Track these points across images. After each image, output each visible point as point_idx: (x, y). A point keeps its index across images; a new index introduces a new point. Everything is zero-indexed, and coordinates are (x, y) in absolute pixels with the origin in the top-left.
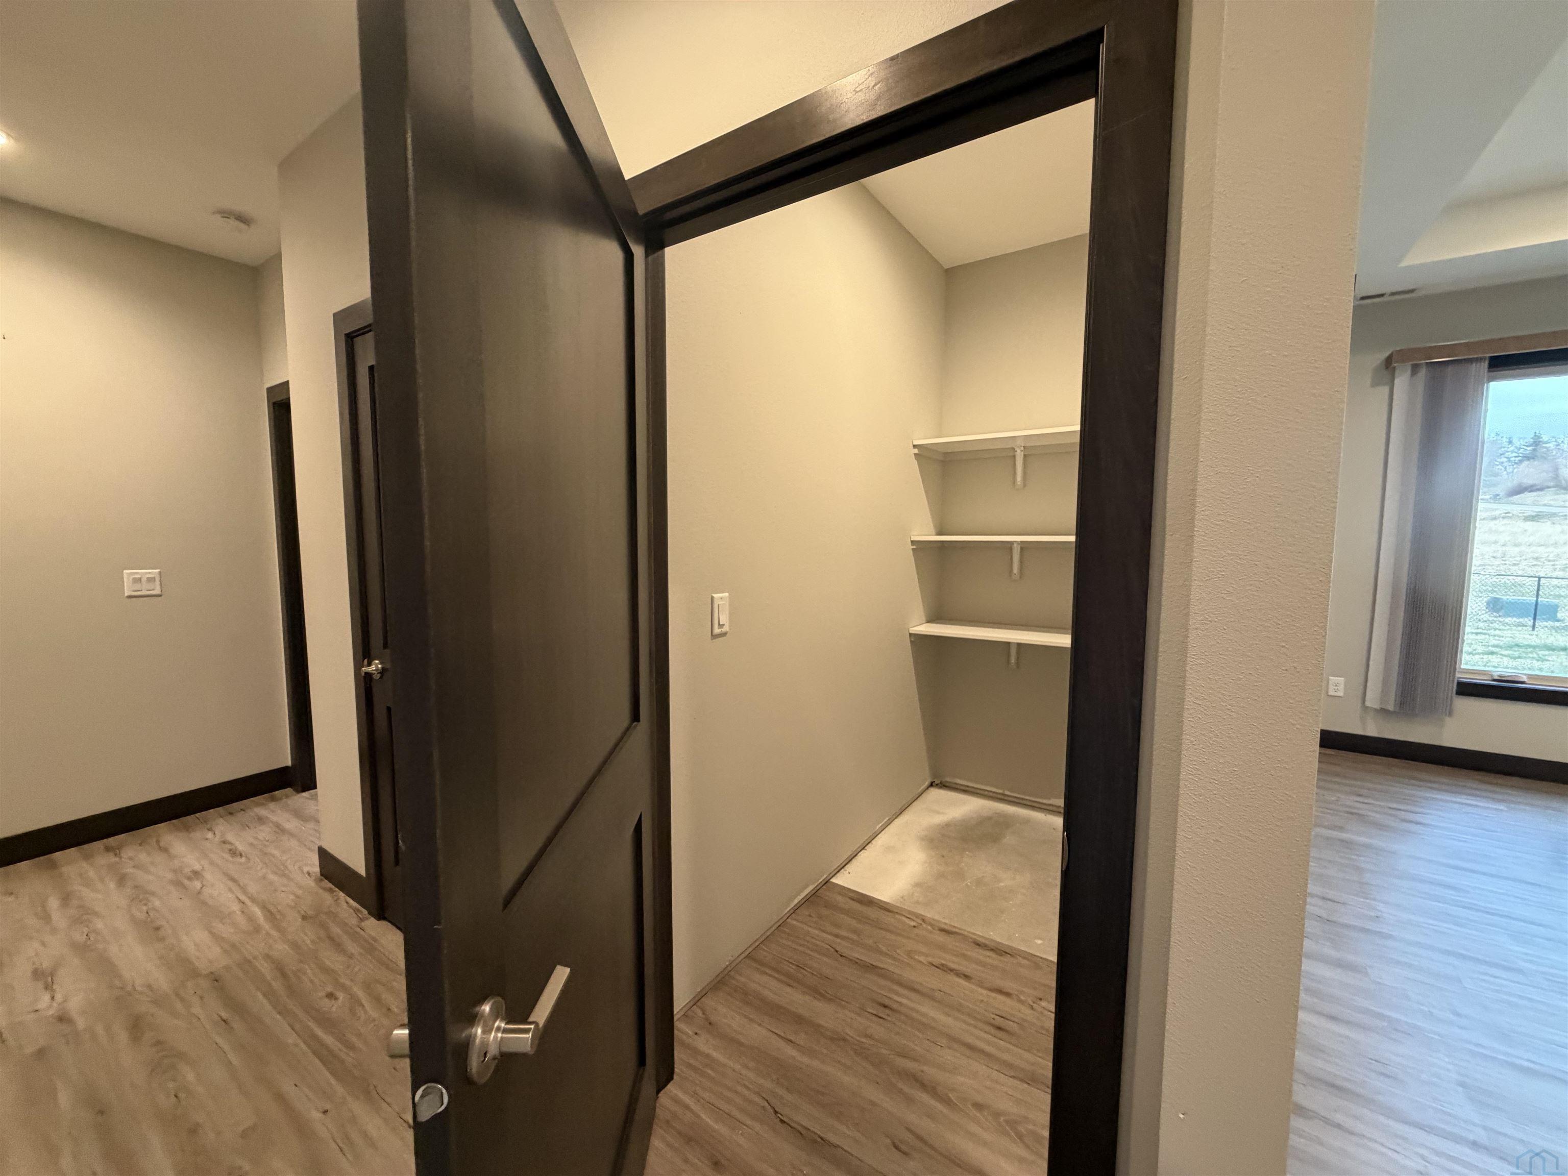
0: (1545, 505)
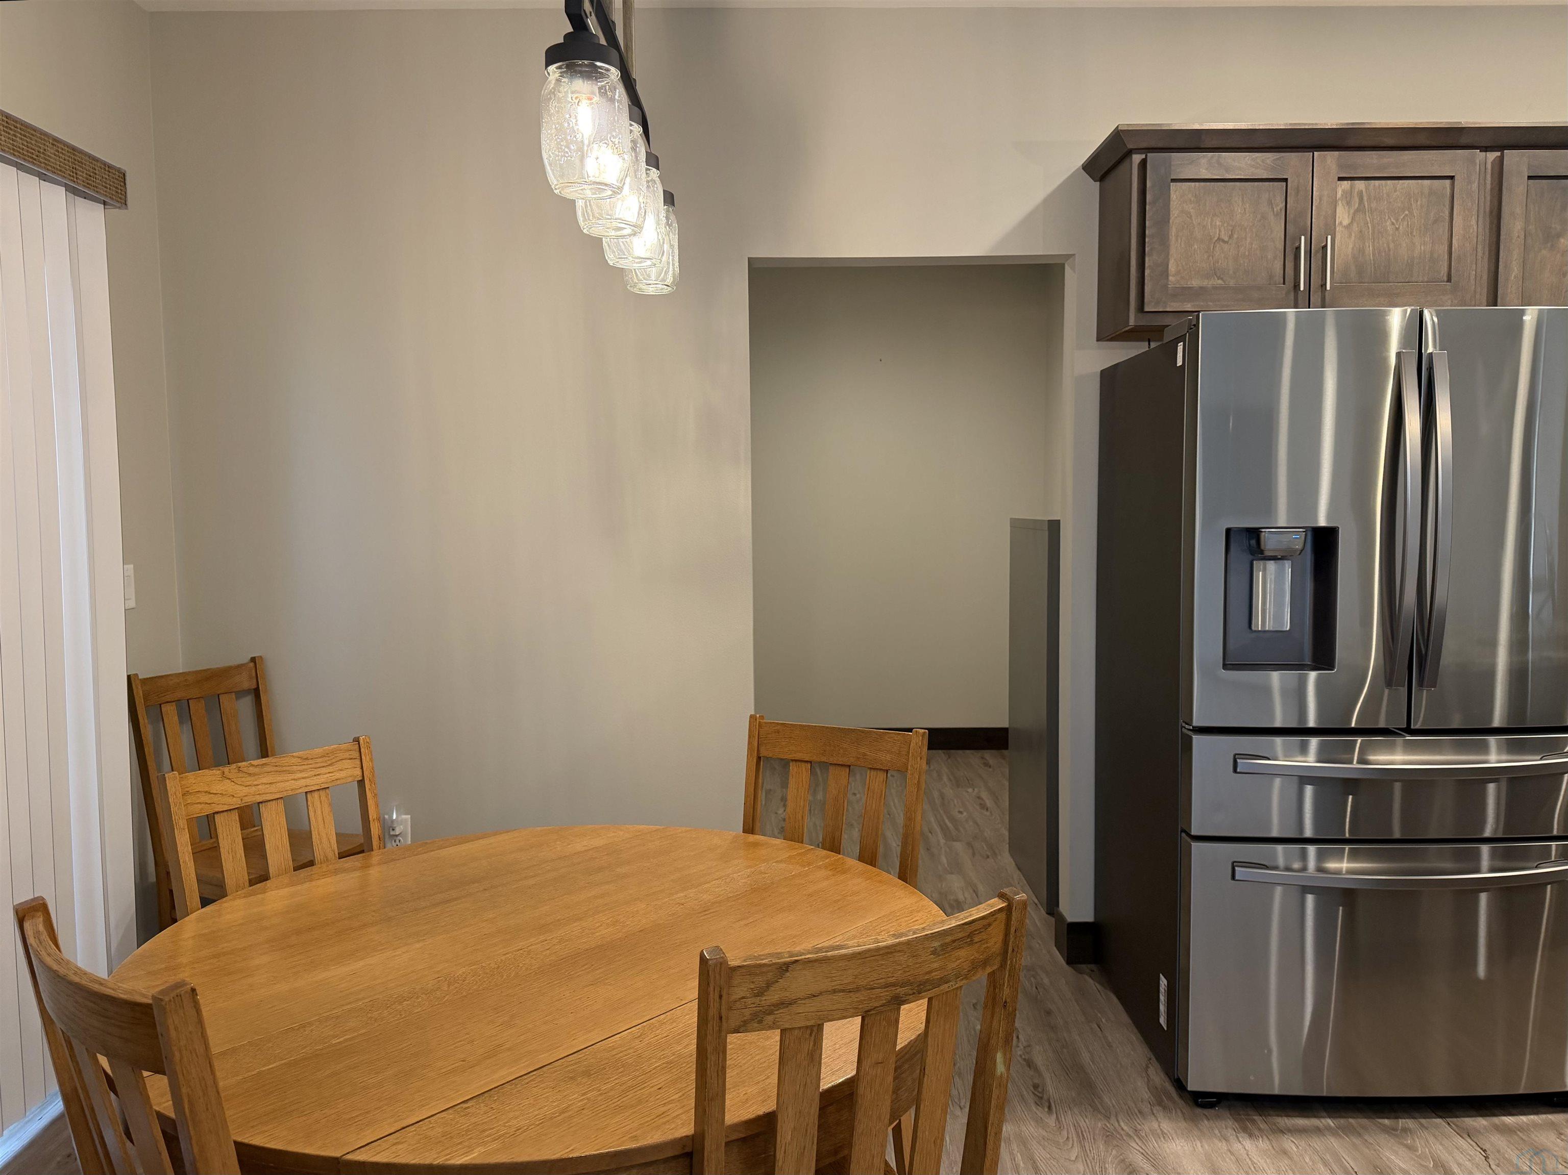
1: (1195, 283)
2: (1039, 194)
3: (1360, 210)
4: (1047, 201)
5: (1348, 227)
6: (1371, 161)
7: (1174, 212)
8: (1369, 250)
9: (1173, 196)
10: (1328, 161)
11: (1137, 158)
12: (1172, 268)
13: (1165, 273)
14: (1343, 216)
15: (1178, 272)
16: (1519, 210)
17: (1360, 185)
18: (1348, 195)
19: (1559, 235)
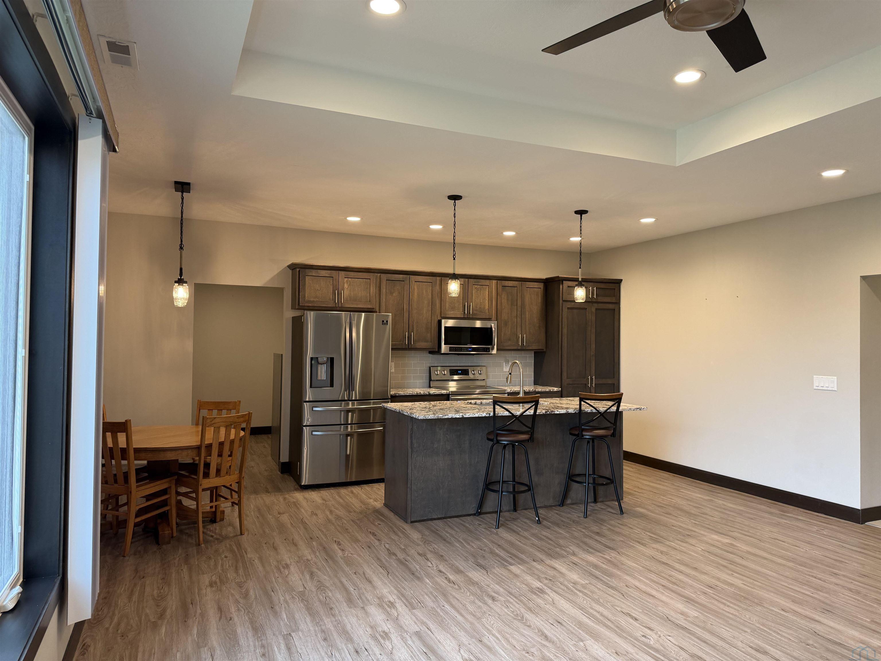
1: (312, 299)
2: (276, 272)
3: (350, 285)
4: (278, 274)
5: (347, 288)
6: (352, 274)
7: (307, 283)
8: (352, 294)
9: (307, 279)
10: (342, 273)
11: (298, 270)
12: (306, 296)
13: (305, 297)
14: (346, 286)
15: (308, 297)
16: (385, 287)
17: (350, 279)
18: (347, 282)
19: (393, 293)
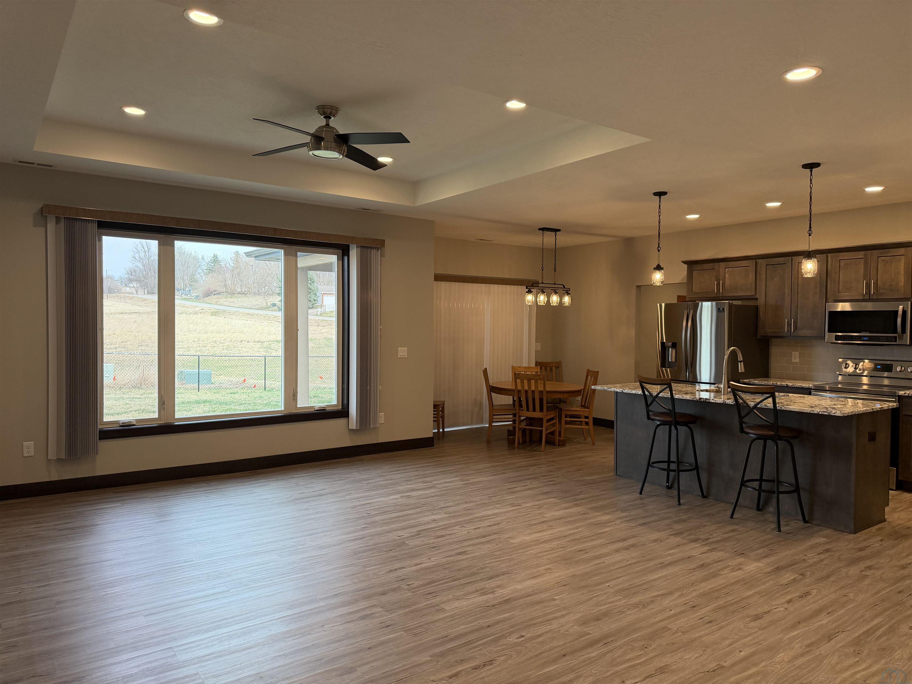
0: (221, 305)
1: (698, 291)
3: (730, 274)
5: (728, 278)
6: (732, 264)
7: (694, 277)
8: (733, 283)
9: (694, 274)
10: (723, 264)
12: (693, 288)
16: (764, 272)
17: (730, 269)
18: (728, 272)
19: (774, 278)
